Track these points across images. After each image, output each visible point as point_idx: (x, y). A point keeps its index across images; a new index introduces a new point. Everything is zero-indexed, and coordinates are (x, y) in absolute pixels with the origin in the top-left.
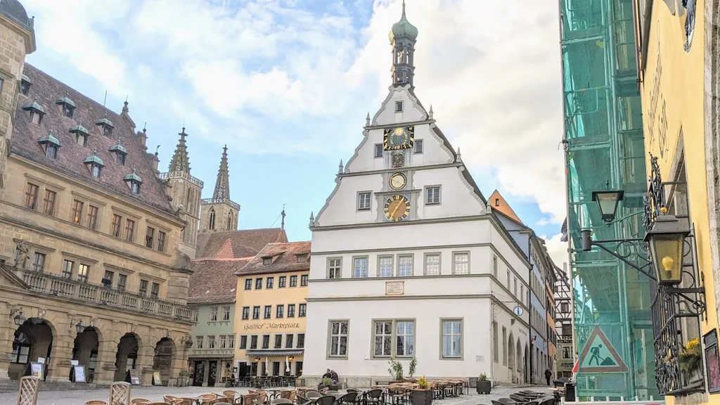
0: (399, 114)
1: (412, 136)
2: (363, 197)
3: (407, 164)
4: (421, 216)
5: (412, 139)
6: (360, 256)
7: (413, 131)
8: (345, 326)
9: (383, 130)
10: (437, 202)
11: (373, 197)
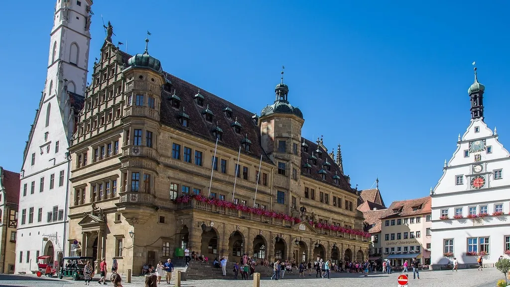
0: (477, 134)
1: (485, 144)
2: (458, 177)
3: (483, 160)
4: (492, 185)
5: (485, 146)
6: (458, 208)
7: (485, 142)
8: (451, 241)
9: (468, 143)
10: (500, 178)
11: (464, 178)
